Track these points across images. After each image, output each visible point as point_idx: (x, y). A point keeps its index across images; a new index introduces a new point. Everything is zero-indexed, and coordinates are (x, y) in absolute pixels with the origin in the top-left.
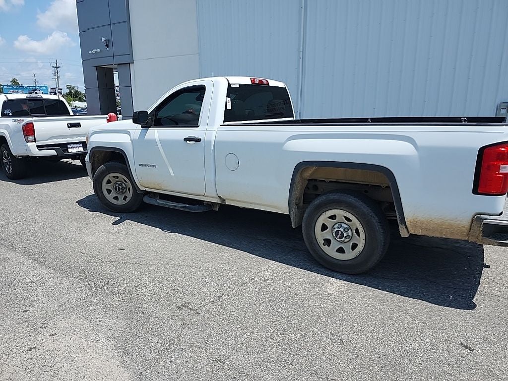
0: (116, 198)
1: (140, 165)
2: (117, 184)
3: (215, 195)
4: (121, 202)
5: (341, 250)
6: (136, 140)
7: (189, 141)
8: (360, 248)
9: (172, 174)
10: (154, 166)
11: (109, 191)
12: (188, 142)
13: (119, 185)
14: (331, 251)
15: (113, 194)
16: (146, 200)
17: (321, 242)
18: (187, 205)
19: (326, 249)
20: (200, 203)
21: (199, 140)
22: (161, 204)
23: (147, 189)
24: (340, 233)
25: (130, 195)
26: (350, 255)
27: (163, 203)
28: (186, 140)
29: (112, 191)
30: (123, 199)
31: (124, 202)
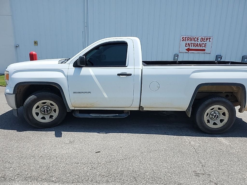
0: (43, 118)
1: (74, 93)
2: (44, 108)
3: (138, 106)
4: (48, 120)
5: (215, 124)
6: (70, 76)
7: (121, 75)
8: (226, 121)
9: (106, 96)
10: (90, 92)
11: (37, 114)
12: (121, 76)
13: (47, 108)
15: (41, 116)
17: (206, 121)
18: (117, 115)
19: (208, 124)
21: (131, 75)
22: (95, 116)
23: (76, 109)
25: (55, 115)
26: (220, 125)
27: (96, 115)
28: (119, 75)
29: (40, 113)
30: (50, 118)
31: (51, 120)
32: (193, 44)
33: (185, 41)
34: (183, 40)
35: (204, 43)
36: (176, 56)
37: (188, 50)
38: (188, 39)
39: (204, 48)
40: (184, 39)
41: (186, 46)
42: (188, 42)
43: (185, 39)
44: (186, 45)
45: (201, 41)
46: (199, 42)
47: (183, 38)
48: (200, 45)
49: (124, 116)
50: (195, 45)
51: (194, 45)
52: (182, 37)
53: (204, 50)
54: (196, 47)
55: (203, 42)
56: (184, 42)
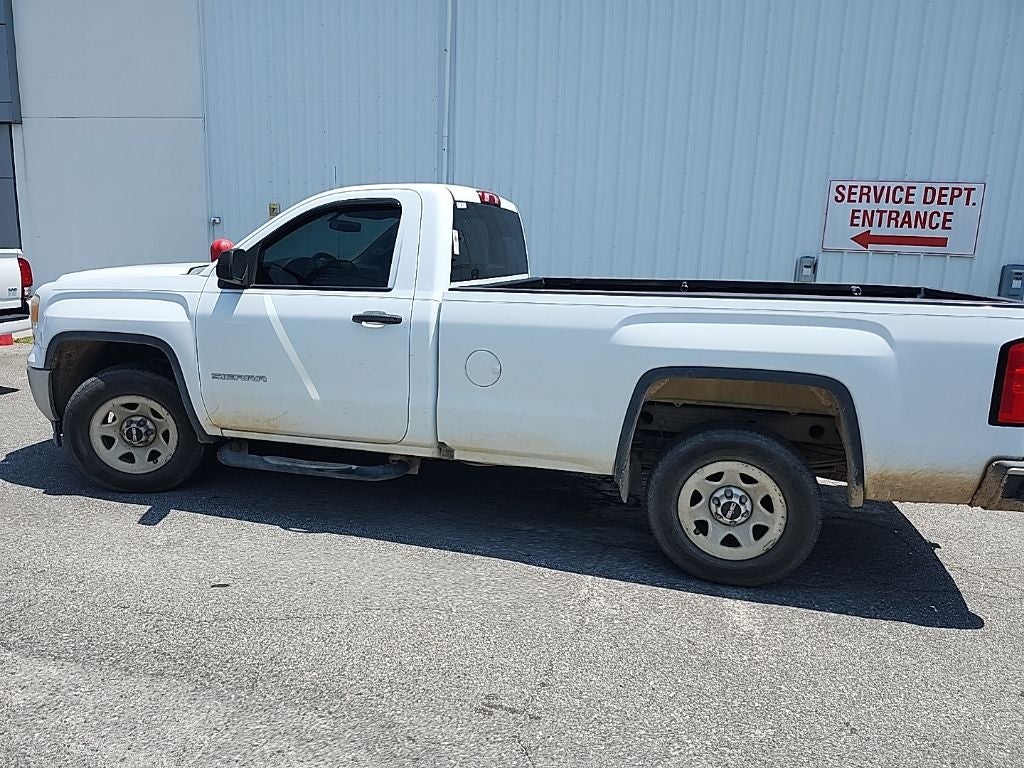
0: (128, 458)
1: (215, 376)
2: (132, 422)
3: (431, 440)
4: (141, 466)
5: (730, 541)
6: (203, 317)
7: (366, 321)
8: (775, 533)
9: (315, 395)
10: (261, 378)
11: (108, 442)
12: (364, 323)
13: (138, 423)
14: (710, 545)
15: (119, 448)
16: (228, 457)
17: (689, 527)
18: (354, 467)
19: (699, 540)
20: (382, 459)
21: (397, 320)
22: (279, 466)
23: (227, 433)
24: (732, 508)
25: (167, 450)
26: (750, 549)
27: (284, 463)
28: (358, 319)
29: (117, 441)
30: (149, 460)
31: (152, 467)
32: (885, 216)
33: (849, 201)
34: (840, 198)
35: (942, 209)
36: (806, 267)
37: (864, 240)
38: (862, 194)
39: (939, 233)
40: (843, 194)
41: (852, 224)
42: (863, 206)
43: (850, 193)
44: (853, 217)
45: (925, 202)
46: (917, 206)
47: (841, 189)
48: (922, 220)
49: (379, 474)
50: (896, 219)
51: (890, 219)
52: (835, 185)
53: (942, 242)
54: (901, 226)
55: (934, 207)
56: (846, 208)
